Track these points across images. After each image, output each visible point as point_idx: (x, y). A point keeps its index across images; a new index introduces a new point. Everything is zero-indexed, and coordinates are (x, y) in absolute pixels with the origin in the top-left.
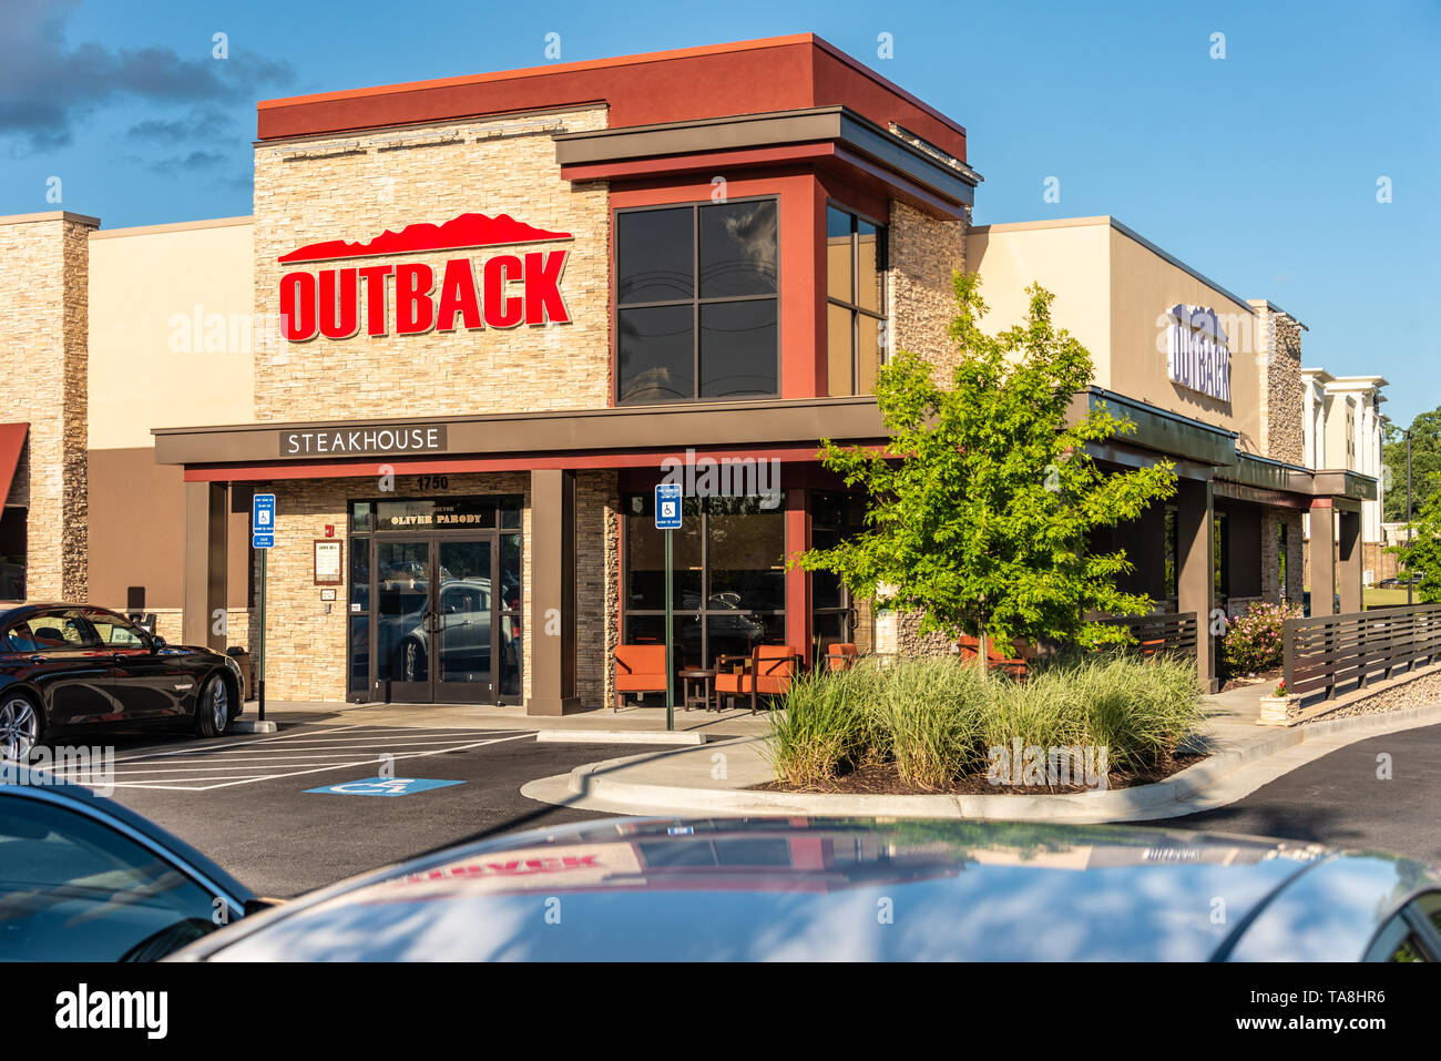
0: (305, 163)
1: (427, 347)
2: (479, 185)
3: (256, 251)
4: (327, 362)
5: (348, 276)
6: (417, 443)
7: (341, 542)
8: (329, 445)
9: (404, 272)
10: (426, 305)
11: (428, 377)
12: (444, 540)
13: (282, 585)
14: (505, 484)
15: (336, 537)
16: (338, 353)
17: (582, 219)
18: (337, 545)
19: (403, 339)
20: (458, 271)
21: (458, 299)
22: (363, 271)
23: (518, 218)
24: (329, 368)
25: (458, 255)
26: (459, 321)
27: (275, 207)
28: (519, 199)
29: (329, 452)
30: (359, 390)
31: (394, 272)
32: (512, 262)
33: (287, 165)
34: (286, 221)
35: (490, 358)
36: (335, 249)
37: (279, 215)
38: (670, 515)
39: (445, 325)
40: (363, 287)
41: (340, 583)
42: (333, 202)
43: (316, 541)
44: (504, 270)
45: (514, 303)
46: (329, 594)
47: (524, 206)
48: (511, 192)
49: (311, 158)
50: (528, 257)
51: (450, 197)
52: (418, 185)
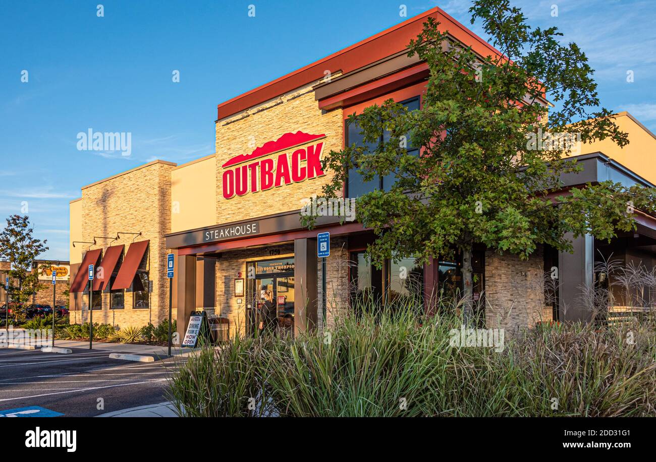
0: (231, 126)
1: (273, 194)
2: (291, 121)
3: (216, 165)
4: (239, 206)
5: (245, 169)
6: (249, 231)
7: (243, 279)
8: (219, 235)
10: (271, 176)
11: (273, 208)
13: (225, 298)
15: (242, 277)
16: (243, 202)
17: (331, 127)
18: (242, 280)
19: (264, 193)
21: (282, 171)
22: (250, 166)
23: (304, 132)
24: (240, 209)
26: (283, 181)
27: (222, 146)
28: (306, 124)
29: (219, 238)
31: (260, 164)
32: (302, 152)
34: (226, 151)
35: (295, 196)
36: (240, 158)
37: (223, 149)
38: (324, 250)
41: (243, 296)
42: (241, 140)
43: (235, 279)
45: (303, 170)
46: (239, 301)
47: (308, 126)
48: (303, 121)
50: (308, 148)
51: (281, 129)
52: (269, 126)
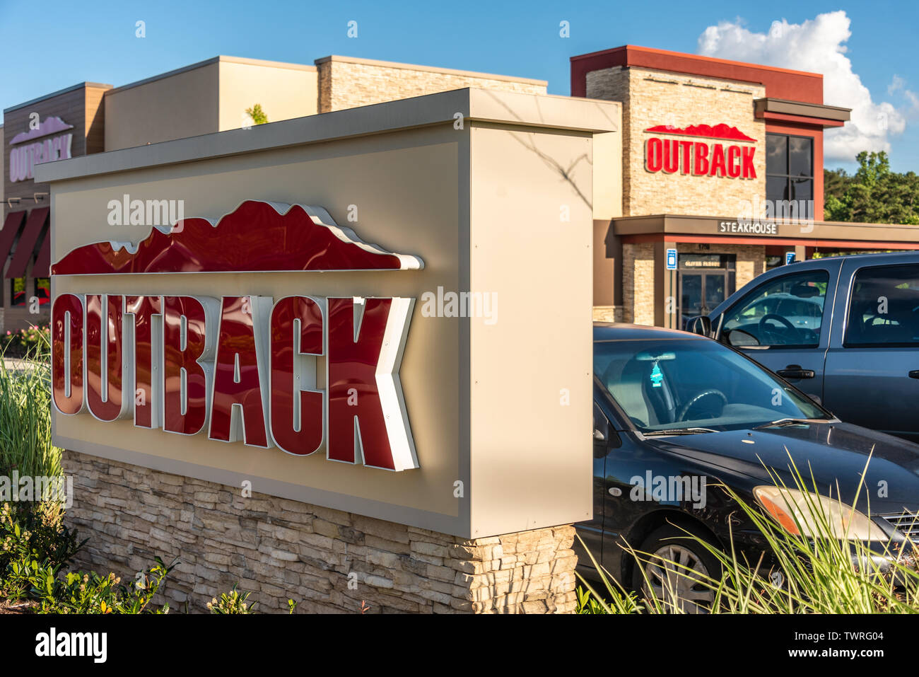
0: (653, 83)
5: (676, 143)
6: (769, 231)
8: (737, 229)
9: (698, 145)
10: (706, 162)
11: (702, 197)
12: (708, 273)
13: (642, 294)
14: (730, 249)
17: (758, 134)
20: (718, 149)
21: (718, 162)
22: (682, 142)
23: (739, 129)
25: (719, 142)
26: (719, 170)
27: (640, 102)
29: (737, 232)
30: (675, 199)
31: (694, 145)
32: (738, 149)
33: (645, 82)
36: (670, 130)
39: (713, 173)
40: (681, 149)
44: (735, 151)
45: (738, 167)
49: (657, 81)
50: (744, 148)
